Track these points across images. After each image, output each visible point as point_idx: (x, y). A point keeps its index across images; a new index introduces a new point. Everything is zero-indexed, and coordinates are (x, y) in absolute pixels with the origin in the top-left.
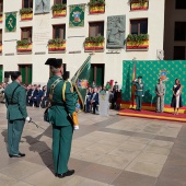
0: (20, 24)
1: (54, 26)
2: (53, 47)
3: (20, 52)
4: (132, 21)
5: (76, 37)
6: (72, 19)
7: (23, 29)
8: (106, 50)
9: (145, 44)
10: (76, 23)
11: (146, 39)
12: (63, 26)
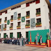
4: (37, 19)
5: (23, 25)
6: (22, 20)
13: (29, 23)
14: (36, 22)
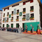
0: (11, 16)
1: (17, 16)
2: (17, 20)
3: (11, 21)
5: (21, 18)
6: (20, 15)
7: (12, 17)
8: (26, 20)
9: (34, 19)
10: (21, 15)
11: (34, 18)
12: (18, 16)
13: (25, 17)
14: (30, 16)
